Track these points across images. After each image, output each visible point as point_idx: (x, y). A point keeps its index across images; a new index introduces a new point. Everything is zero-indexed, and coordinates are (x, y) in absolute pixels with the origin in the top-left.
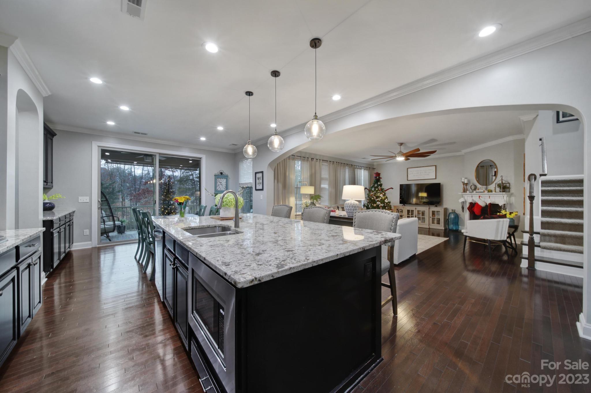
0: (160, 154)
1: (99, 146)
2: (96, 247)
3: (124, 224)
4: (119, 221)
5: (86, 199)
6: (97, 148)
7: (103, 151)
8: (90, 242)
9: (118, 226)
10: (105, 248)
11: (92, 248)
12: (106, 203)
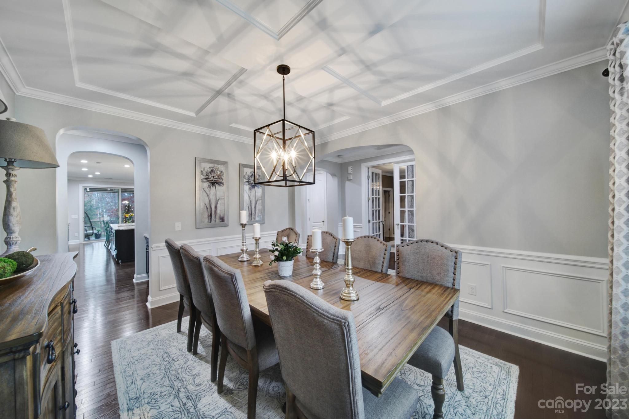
0: (121, 188)
1: (83, 186)
2: (82, 243)
3: (100, 232)
4: (96, 230)
5: (76, 216)
6: (82, 187)
7: (86, 189)
8: (78, 240)
9: (95, 233)
10: (87, 244)
11: (80, 243)
12: (87, 218)
